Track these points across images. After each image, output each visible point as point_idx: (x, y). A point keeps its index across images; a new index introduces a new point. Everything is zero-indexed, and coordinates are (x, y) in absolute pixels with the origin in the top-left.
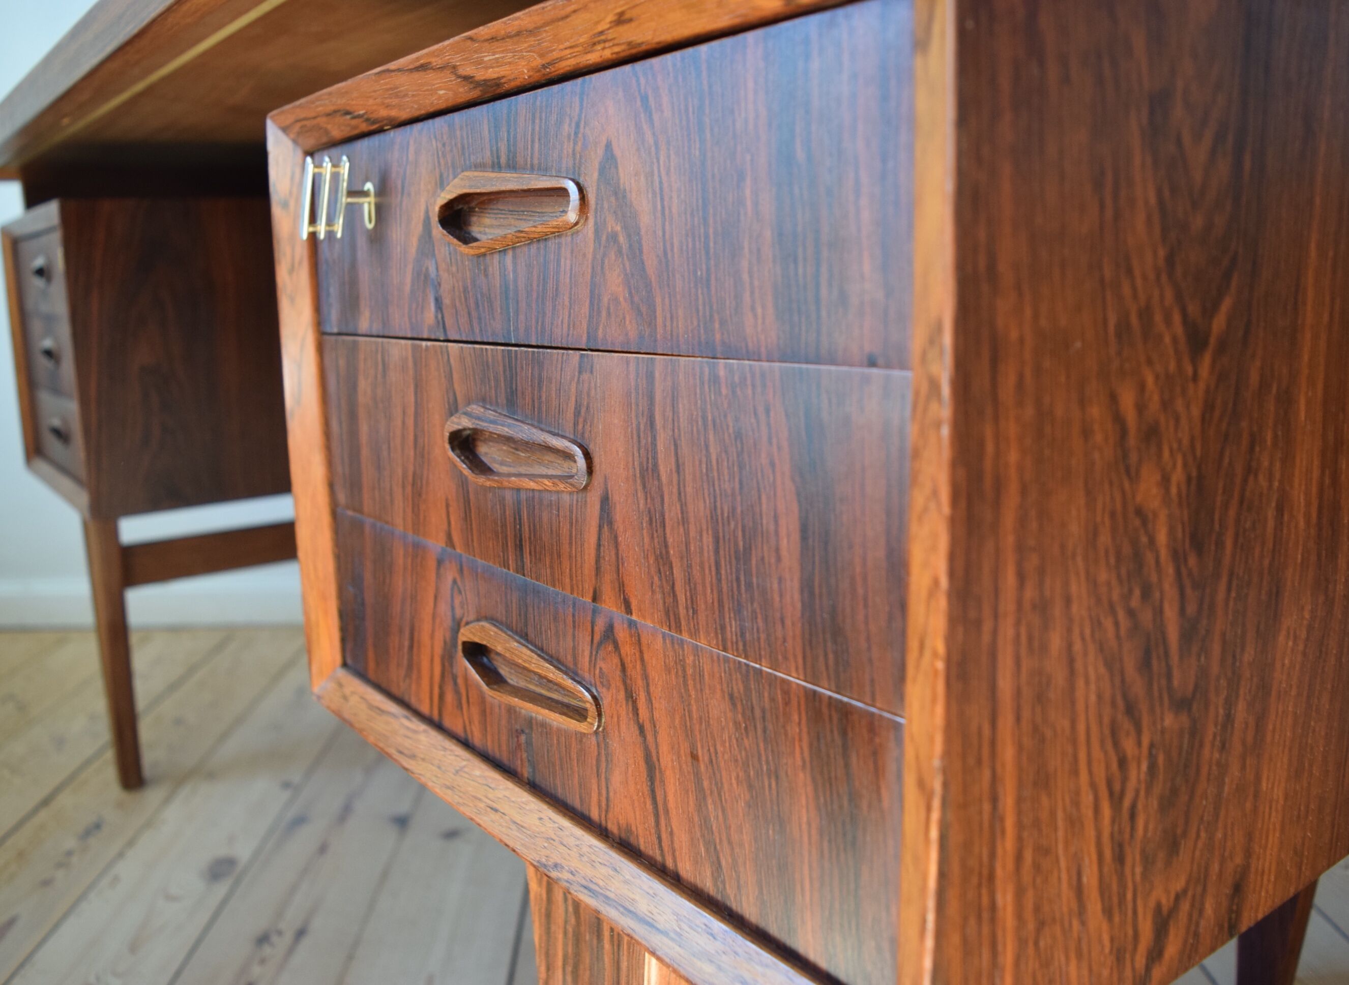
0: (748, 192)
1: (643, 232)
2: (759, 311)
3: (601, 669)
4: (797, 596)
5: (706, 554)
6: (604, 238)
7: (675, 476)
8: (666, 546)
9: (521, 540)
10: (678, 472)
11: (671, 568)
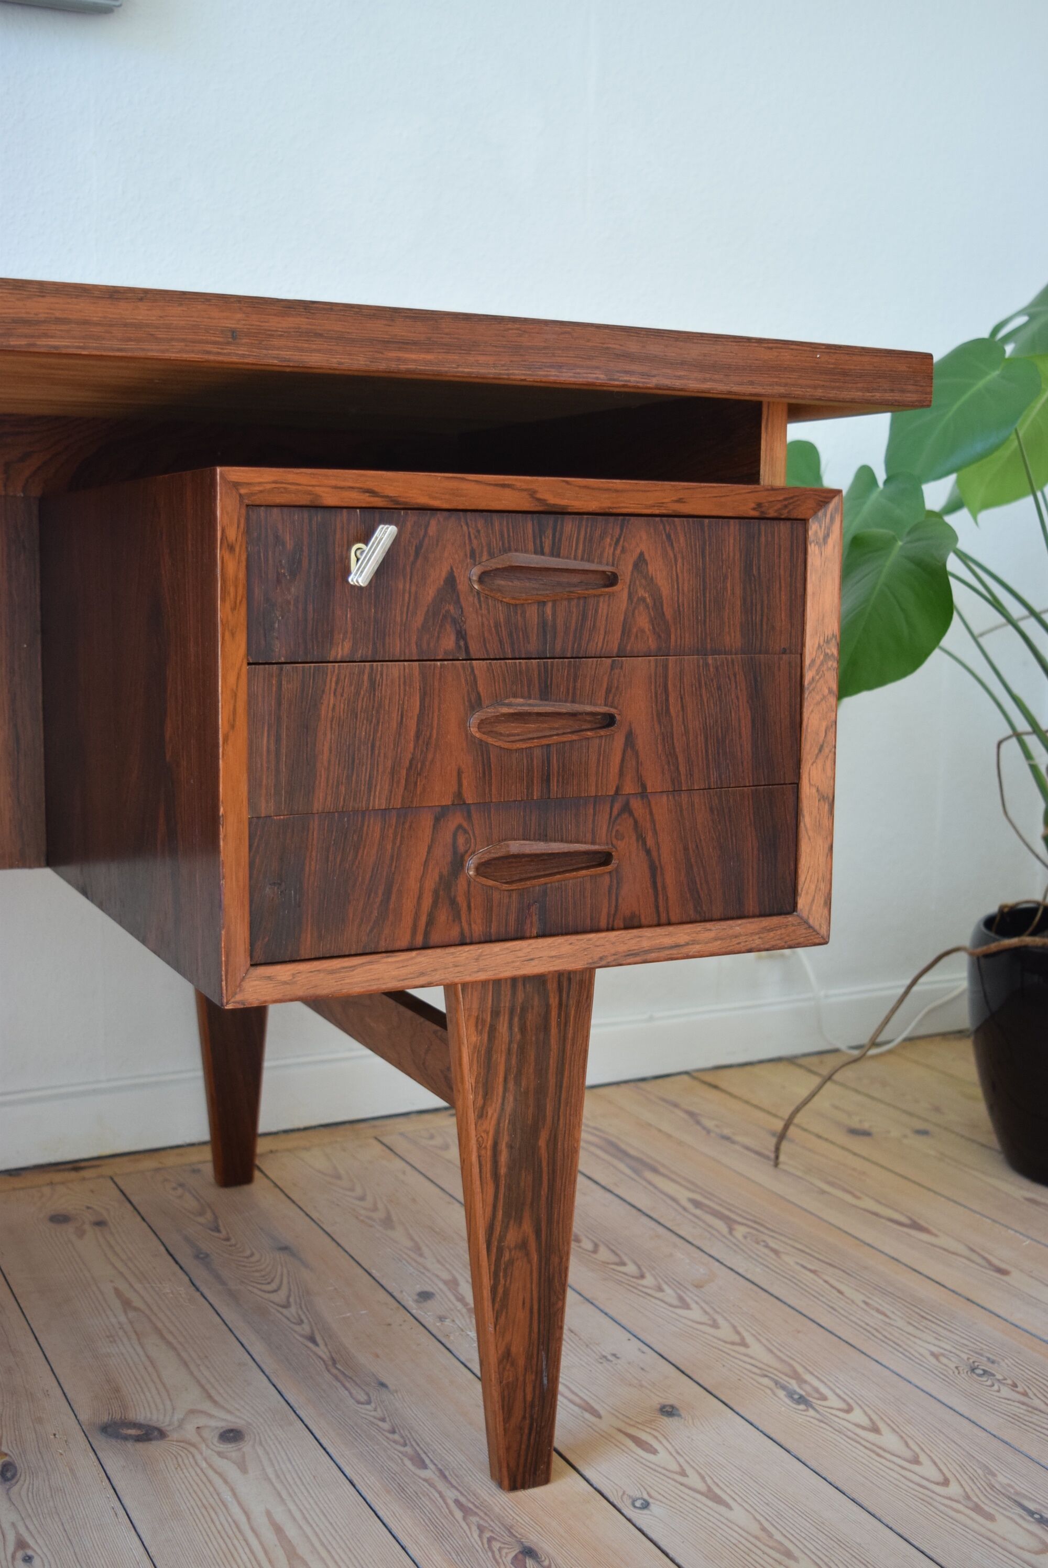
0: (729, 585)
1: (664, 598)
2: (733, 635)
3: (617, 831)
4: (750, 750)
5: (700, 746)
6: (635, 600)
7: (681, 713)
8: (674, 748)
9: (549, 775)
10: (683, 710)
11: (677, 758)
